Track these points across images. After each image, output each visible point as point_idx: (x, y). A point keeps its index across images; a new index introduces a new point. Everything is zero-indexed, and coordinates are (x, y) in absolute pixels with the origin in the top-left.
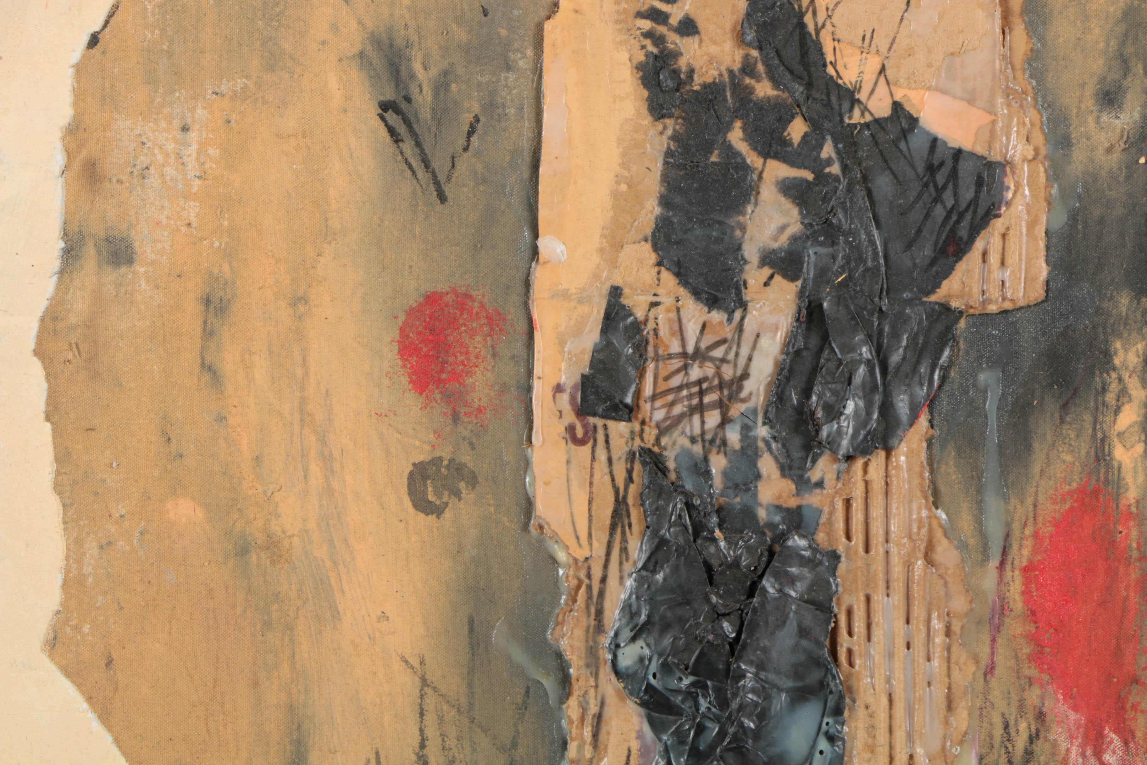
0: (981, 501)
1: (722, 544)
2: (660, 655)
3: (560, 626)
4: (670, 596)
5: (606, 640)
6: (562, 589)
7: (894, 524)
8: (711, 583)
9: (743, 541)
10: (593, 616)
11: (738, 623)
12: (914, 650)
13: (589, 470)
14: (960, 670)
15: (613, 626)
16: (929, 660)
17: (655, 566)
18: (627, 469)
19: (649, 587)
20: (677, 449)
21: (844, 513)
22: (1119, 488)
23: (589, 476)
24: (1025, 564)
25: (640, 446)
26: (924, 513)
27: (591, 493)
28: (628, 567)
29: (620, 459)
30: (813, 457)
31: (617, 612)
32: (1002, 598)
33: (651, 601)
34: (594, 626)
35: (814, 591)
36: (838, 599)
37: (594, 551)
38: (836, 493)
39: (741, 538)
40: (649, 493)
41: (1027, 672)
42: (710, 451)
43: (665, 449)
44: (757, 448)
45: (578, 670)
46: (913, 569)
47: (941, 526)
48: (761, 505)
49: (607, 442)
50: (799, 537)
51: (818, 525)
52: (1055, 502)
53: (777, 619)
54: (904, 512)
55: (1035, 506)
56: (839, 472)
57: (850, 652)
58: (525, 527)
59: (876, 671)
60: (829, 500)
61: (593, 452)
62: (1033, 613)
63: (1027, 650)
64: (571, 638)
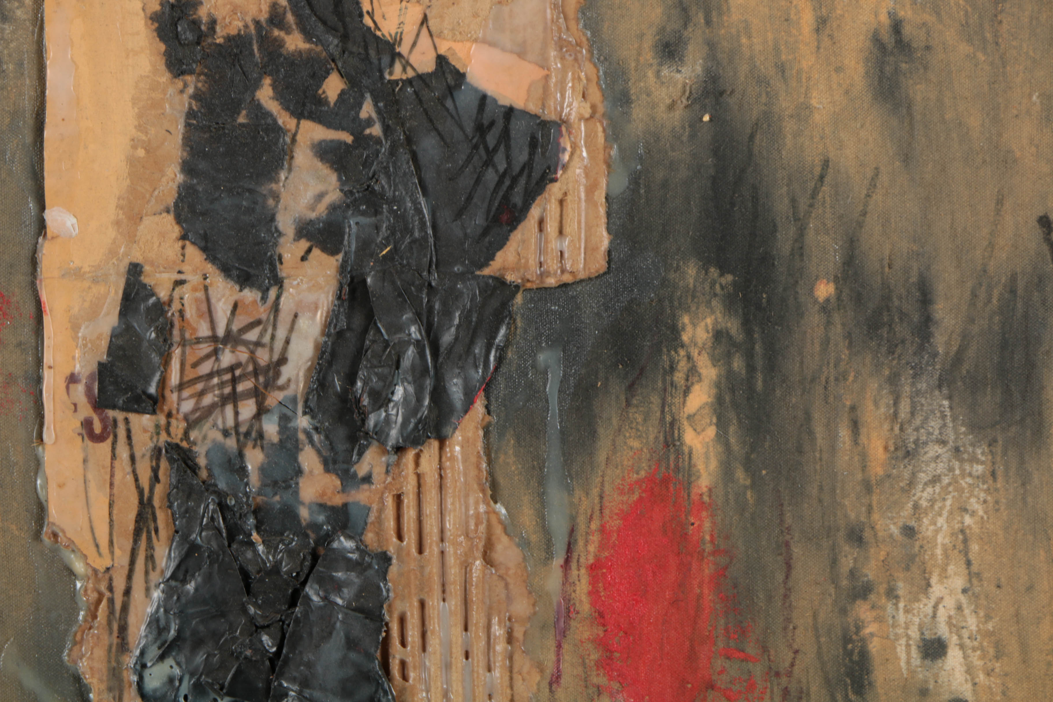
0: (543, 493)
1: (261, 548)
2: (192, 675)
3: (78, 646)
4: (202, 608)
5: (130, 660)
6: (80, 604)
7: (449, 521)
8: (248, 593)
9: (284, 544)
10: (115, 634)
11: (279, 635)
12: (473, 659)
13: (109, 469)
14: (523, 680)
15: (139, 643)
16: (489, 670)
17: (185, 575)
18: (152, 467)
19: (178, 598)
20: (208, 444)
21: (395, 511)
22: (690, 476)
23: (108, 477)
24: (591, 561)
25: (166, 442)
26: (482, 508)
27: (111, 495)
28: (155, 577)
29: (143, 456)
30: (359, 449)
31: (143, 628)
32: (567, 599)
33: (182, 614)
34: (117, 644)
35: (363, 597)
36: (390, 606)
37: (116, 560)
38: (386, 488)
39: (282, 541)
40: (177, 493)
41: (595, 680)
42: (245, 445)
43: (195, 443)
44: (297, 440)
45: (99, 695)
46: (471, 570)
47: (500, 522)
48: (303, 504)
49: (129, 437)
50: (345, 538)
51: (366, 524)
52: (622, 493)
53: (322, 631)
54: (460, 508)
55: (601, 497)
56: (388, 466)
57: (403, 664)
58: (37, 536)
59: (432, 684)
60: (378, 496)
61: (113, 449)
62: (601, 615)
63: (595, 656)
64: (91, 658)
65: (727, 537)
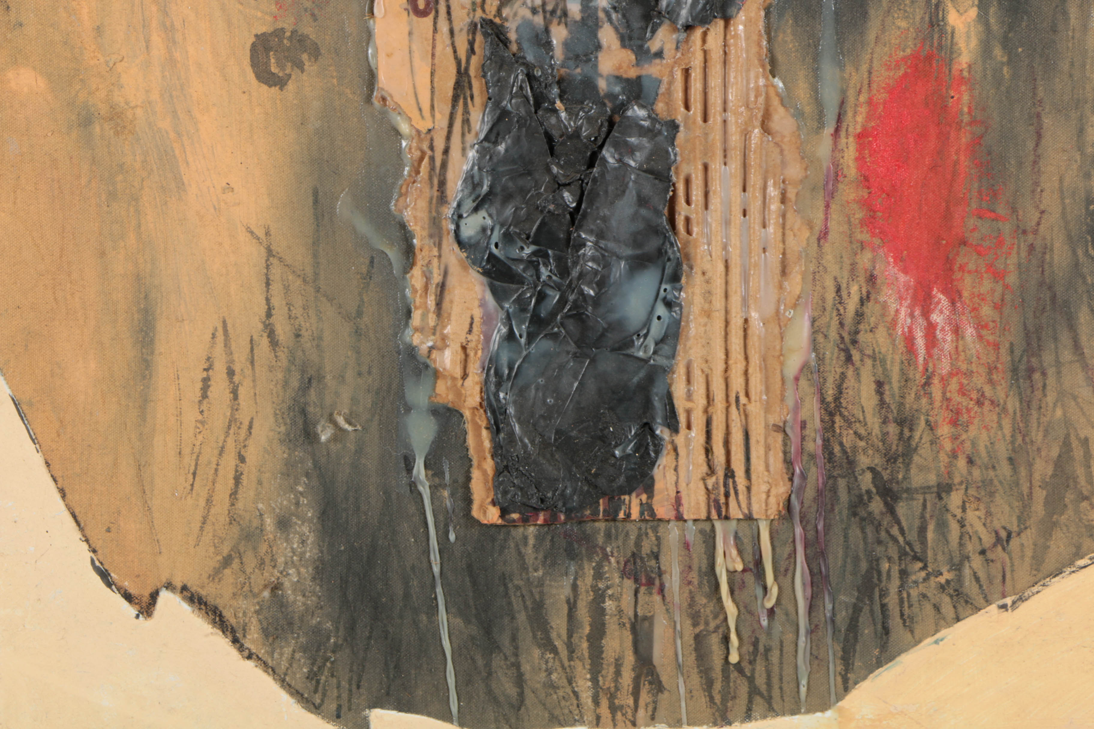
0: (817, 69)
1: (563, 115)
2: (502, 225)
3: (403, 198)
4: (511, 167)
5: (448, 211)
6: (405, 161)
7: (732, 93)
8: (552, 154)
9: (584, 112)
10: (436, 187)
11: (578, 192)
12: (750, 217)
13: (431, 41)
14: (795, 235)
15: (456, 197)
16: (764, 227)
17: (497, 138)
18: (469, 40)
19: (491, 158)
20: (518, 20)
21: (683, 83)
22: (951, 53)
23: (430, 48)
24: (859, 130)
25: (482, 18)
26: (762, 82)
27: (433, 65)
28: (470, 139)
29: (461, 30)
30: (653, 27)
31: (460, 183)
32: (836, 164)
33: (493, 171)
34: (437, 197)
35: (653, 160)
36: (677, 168)
37: (436, 123)
38: (675, 63)
39: (582, 109)
40: (491, 64)
41: (859, 236)
42: (551, 22)
43: (506, 20)
44: (597, 18)
45: (421, 240)
46: (750, 137)
47: (778, 94)
48: (601, 76)
49: (449, 13)
50: (638, 107)
51: (657, 95)
52: (889, 69)
53: (617, 189)
54: (742, 81)
55: (870, 73)
56: (678, 42)
57: (688, 220)
58: (368, 99)
59: (713, 238)
60: (668, 70)
61: (435, 23)
62: (866, 179)
63: (859, 215)
64: (414, 209)
65: (984, 109)
